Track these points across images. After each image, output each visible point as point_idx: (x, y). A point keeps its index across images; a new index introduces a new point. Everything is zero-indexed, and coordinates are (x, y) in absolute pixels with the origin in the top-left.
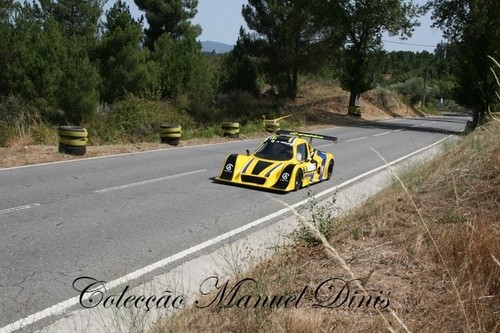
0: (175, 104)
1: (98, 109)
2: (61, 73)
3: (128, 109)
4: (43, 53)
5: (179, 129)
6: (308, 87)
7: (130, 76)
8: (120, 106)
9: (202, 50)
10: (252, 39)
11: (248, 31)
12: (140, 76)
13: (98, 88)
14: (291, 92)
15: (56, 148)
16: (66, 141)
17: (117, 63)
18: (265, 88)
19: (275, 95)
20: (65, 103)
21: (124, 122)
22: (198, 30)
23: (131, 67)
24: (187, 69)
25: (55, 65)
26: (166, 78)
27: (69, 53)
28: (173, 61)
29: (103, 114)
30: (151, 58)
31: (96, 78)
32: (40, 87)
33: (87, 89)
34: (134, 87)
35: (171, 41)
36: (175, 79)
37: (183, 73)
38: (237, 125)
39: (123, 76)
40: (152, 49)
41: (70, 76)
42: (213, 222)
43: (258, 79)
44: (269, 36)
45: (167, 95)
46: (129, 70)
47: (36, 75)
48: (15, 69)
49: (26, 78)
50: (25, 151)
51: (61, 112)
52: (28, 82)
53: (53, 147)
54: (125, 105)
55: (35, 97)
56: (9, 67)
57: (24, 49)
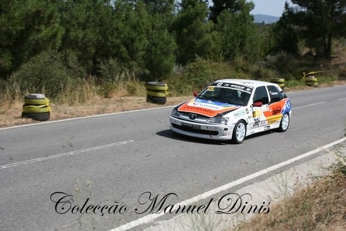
0: (233, 64)
1: (175, 69)
2: (147, 42)
3: (197, 69)
4: (134, 27)
7: (198, 43)
8: (191, 66)
9: (254, 22)
10: (295, 11)
12: (207, 43)
13: (175, 53)
14: (327, 53)
15: (144, 99)
16: (152, 94)
17: (188, 34)
18: (304, 51)
19: (313, 56)
20: (150, 65)
21: (194, 79)
22: (251, 6)
23: (200, 36)
24: (243, 37)
25: (143, 36)
26: (226, 44)
27: (153, 27)
28: (231, 31)
29: (178, 73)
30: (215, 29)
31: (173, 45)
32: (132, 53)
33: (166, 54)
34: (203, 52)
35: (231, 15)
36: (234, 45)
37: (240, 40)
38: (282, 80)
39: (193, 44)
41: (154, 44)
42: (264, 157)
43: (299, 43)
44: (308, 9)
46: (198, 39)
47: (129, 43)
48: (114, 40)
49: (122, 46)
50: (122, 101)
51: (147, 72)
52: (123, 49)
53: (142, 98)
54: (195, 66)
55: (128, 60)
56: (110, 38)
57: (121, 25)
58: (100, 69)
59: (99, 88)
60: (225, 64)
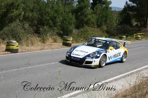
0: (101, 29)
1: (75, 31)
2: (62, 18)
3: (85, 31)
4: (56, 12)
7: (85, 19)
8: (82, 30)
9: (112, 10)
10: (130, 5)
12: (89, 19)
13: (74, 24)
14: (145, 25)
15: (61, 44)
16: (65, 42)
17: (81, 15)
18: (135, 24)
19: (138, 26)
20: (63, 29)
21: (84, 36)
22: (110, 3)
23: (86, 16)
24: (106, 17)
25: (60, 16)
26: (99, 20)
27: (65, 11)
28: (101, 14)
29: (76, 33)
31: (74, 20)
32: (55, 23)
33: (70, 24)
34: (87, 23)
35: (100, 7)
36: (102, 21)
37: (105, 18)
38: (125, 37)
39: (83, 20)
40: (93, 10)
41: (65, 20)
42: (117, 70)
43: (132, 20)
44: (137, 4)
45: (99, 26)
46: (85, 17)
47: (53, 19)
48: (46, 17)
49: (50, 20)
50: (51, 45)
51: (62, 32)
52: (51, 21)
53: (60, 44)
54: (84, 30)
55: (53, 27)
56: (44, 17)
57: (49, 10)
58: (40, 31)
59: (40, 39)
60: (98, 29)
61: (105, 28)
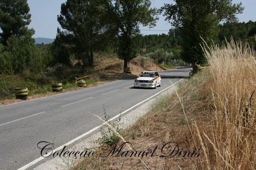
0: (22, 76)
5: (27, 90)
6: (99, 59)
10: (65, 34)
11: (62, 30)
14: (90, 63)
18: (75, 62)
19: (81, 65)
22: (33, 32)
26: (15, 61)
28: (18, 51)
35: (17, 39)
38: (60, 84)
40: (5, 44)
42: (52, 141)
43: (71, 57)
44: (75, 32)
45: (18, 70)
60: (16, 76)
61: (27, 72)
